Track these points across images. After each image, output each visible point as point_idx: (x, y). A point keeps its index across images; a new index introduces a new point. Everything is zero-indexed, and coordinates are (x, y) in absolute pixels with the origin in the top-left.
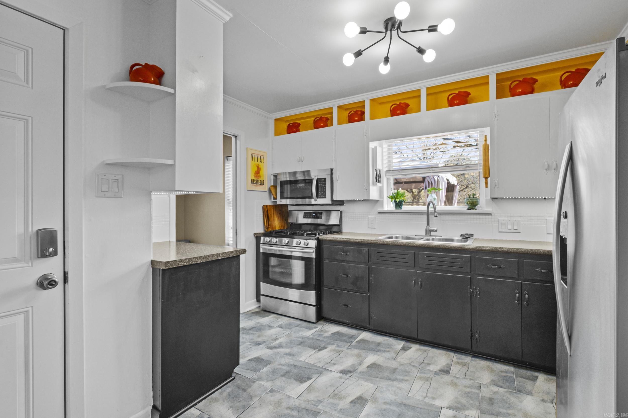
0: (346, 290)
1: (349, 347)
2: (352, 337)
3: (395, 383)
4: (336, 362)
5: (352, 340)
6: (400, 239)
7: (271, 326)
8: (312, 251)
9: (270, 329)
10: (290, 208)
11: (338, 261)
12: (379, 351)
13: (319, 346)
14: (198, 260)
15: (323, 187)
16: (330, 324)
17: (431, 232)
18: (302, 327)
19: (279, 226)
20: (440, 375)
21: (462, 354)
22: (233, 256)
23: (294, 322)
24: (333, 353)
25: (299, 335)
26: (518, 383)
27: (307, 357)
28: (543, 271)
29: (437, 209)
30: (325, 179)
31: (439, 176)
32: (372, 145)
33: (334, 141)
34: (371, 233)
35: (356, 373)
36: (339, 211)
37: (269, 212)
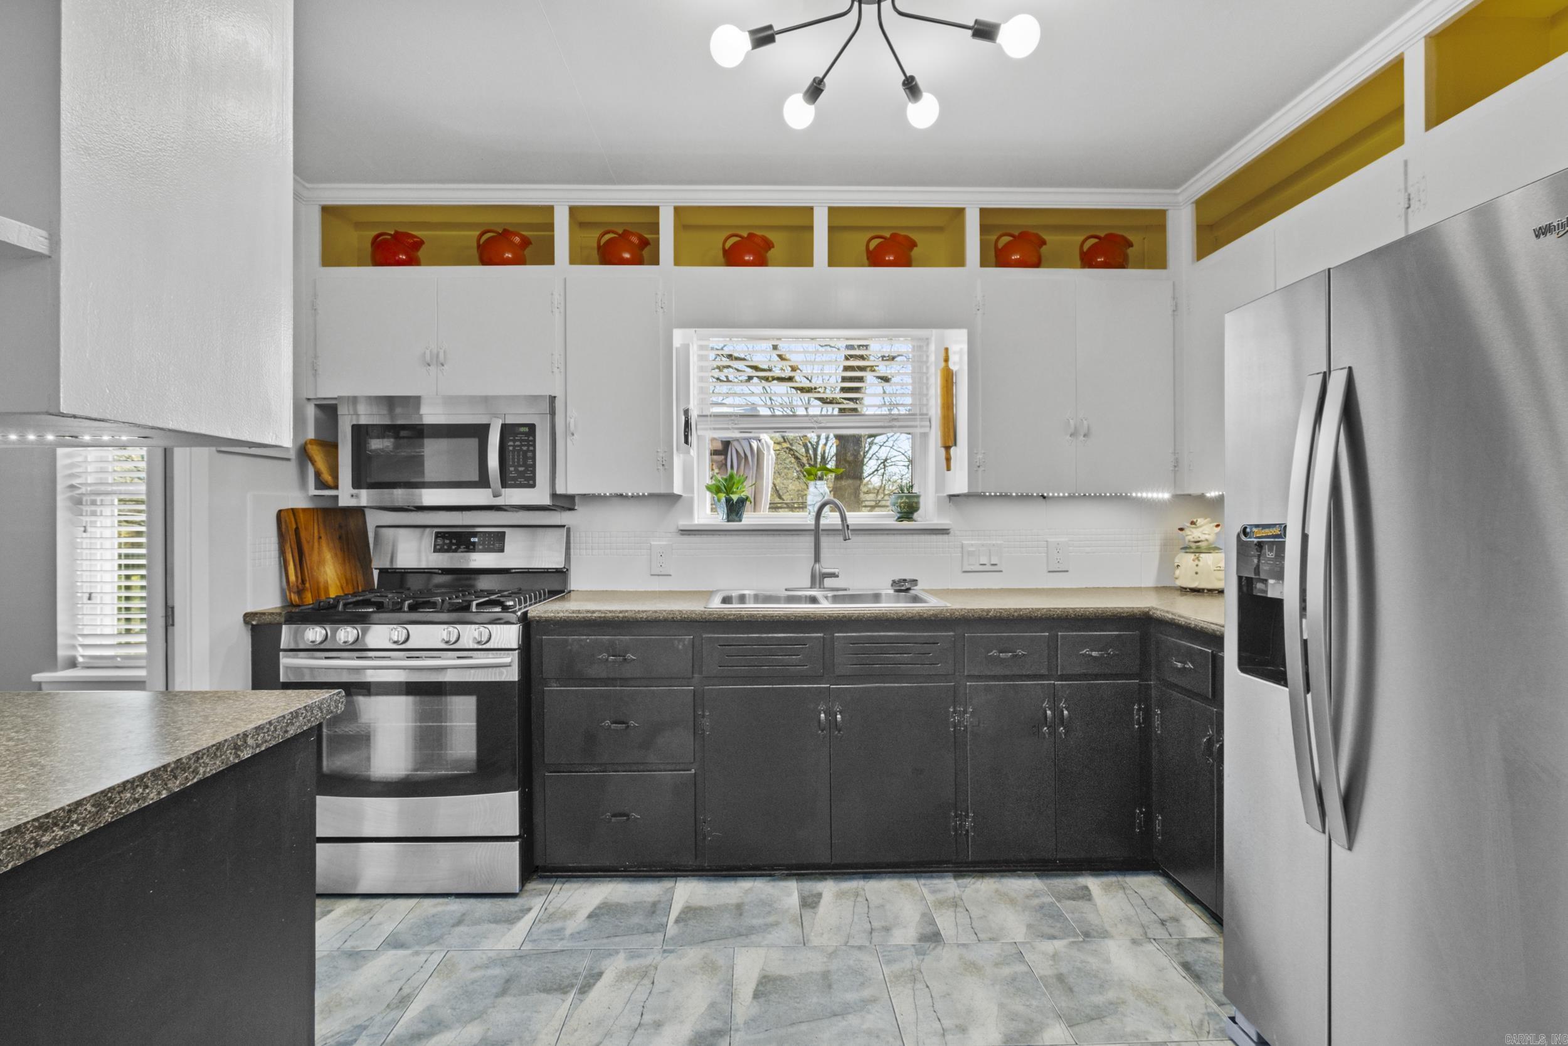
0: (619, 768)
1: (665, 948)
2: (654, 909)
3: (853, 1020)
4: (657, 1017)
5: (659, 919)
6: (749, 603)
7: (358, 953)
8: (508, 660)
9: (357, 968)
10: (373, 520)
11: (595, 681)
12: (751, 930)
13: (576, 976)
14: (147, 791)
15: (525, 452)
16: (564, 883)
17: (826, 579)
18: (477, 922)
19: (340, 582)
20: (929, 954)
21: (932, 877)
22: (299, 731)
23: (440, 909)
24: (632, 986)
25: (484, 956)
26: (1071, 915)
27: (557, 1031)
28: (1094, 654)
29: (850, 521)
30: (532, 427)
31: (760, 441)
32: (679, 337)
33: (560, 312)
34: (657, 590)
35: (737, 1030)
36: (564, 526)
37: (303, 534)
